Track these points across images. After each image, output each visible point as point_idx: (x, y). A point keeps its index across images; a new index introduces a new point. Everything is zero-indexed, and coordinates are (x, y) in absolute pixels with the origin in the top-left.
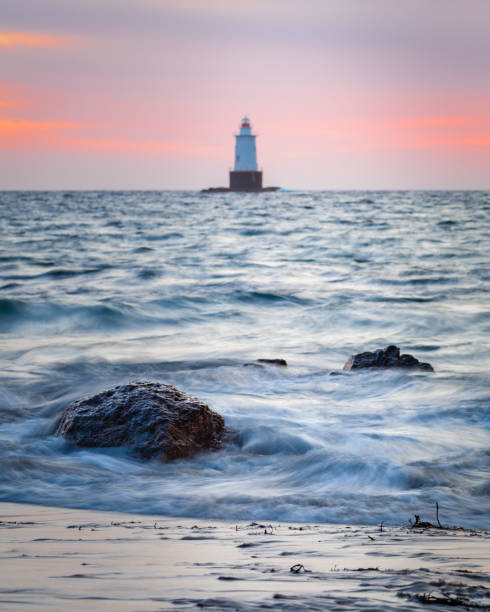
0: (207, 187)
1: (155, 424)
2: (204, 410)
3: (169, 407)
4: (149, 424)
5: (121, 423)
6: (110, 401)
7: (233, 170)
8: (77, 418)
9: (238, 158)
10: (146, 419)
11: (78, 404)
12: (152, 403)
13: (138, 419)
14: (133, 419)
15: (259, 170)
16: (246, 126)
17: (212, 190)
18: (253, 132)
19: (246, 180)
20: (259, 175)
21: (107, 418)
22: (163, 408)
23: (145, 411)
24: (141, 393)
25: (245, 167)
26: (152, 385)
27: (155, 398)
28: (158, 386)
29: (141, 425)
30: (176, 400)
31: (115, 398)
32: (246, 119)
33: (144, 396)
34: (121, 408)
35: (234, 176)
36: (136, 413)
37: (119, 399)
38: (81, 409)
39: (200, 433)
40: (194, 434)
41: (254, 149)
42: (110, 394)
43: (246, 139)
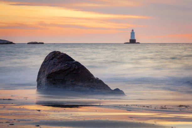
9: (131, 37)
16: (133, 31)
17: (126, 43)
19: (133, 41)
20: (135, 40)
35: (130, 40)
43: (133, 33)
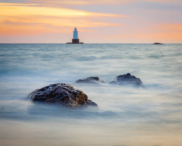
0: (67, 43)
1: (64, 98)
2: (81, 93)
3: (69, 92)
4: (62, 98)
5: (52, 98)
6: (48, 90)
7: (73, 39)
8: (36, 95)
9: (74, 36)
10: (61, 96)
11: (37, 91)
12: (63, 90)
13: (58, 96)
14: (56, 96)
15: (78, 39)
16: (76, 29)
17: (68, 43)
18: (77, 30)
19: (76, 41)
20: (78, 40)
21: (47, 96)
22: (67, 92)
23: (60, 93)
24: (59, 87)
25: (75, 38)
26: (63, 84)
27: (64, 88)
28: (65, 84)
29: (59, 98)
30: (71, 89)
31: (50, 89)
32: (76, 28)
33: (60, 88)
34: (52, 92)
35: (73, 40)
36: (57, 94)
37: (51, 89)
38: (38, 93)
39: (80, 101)
40: (77, 101)
41: (77, 34)
42: (48, 87)
43: (76, 32)
